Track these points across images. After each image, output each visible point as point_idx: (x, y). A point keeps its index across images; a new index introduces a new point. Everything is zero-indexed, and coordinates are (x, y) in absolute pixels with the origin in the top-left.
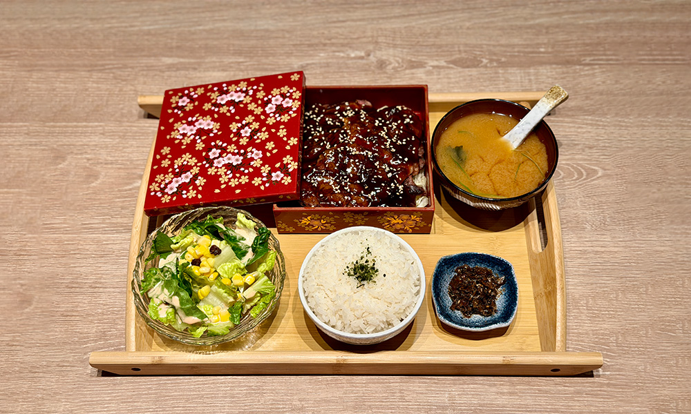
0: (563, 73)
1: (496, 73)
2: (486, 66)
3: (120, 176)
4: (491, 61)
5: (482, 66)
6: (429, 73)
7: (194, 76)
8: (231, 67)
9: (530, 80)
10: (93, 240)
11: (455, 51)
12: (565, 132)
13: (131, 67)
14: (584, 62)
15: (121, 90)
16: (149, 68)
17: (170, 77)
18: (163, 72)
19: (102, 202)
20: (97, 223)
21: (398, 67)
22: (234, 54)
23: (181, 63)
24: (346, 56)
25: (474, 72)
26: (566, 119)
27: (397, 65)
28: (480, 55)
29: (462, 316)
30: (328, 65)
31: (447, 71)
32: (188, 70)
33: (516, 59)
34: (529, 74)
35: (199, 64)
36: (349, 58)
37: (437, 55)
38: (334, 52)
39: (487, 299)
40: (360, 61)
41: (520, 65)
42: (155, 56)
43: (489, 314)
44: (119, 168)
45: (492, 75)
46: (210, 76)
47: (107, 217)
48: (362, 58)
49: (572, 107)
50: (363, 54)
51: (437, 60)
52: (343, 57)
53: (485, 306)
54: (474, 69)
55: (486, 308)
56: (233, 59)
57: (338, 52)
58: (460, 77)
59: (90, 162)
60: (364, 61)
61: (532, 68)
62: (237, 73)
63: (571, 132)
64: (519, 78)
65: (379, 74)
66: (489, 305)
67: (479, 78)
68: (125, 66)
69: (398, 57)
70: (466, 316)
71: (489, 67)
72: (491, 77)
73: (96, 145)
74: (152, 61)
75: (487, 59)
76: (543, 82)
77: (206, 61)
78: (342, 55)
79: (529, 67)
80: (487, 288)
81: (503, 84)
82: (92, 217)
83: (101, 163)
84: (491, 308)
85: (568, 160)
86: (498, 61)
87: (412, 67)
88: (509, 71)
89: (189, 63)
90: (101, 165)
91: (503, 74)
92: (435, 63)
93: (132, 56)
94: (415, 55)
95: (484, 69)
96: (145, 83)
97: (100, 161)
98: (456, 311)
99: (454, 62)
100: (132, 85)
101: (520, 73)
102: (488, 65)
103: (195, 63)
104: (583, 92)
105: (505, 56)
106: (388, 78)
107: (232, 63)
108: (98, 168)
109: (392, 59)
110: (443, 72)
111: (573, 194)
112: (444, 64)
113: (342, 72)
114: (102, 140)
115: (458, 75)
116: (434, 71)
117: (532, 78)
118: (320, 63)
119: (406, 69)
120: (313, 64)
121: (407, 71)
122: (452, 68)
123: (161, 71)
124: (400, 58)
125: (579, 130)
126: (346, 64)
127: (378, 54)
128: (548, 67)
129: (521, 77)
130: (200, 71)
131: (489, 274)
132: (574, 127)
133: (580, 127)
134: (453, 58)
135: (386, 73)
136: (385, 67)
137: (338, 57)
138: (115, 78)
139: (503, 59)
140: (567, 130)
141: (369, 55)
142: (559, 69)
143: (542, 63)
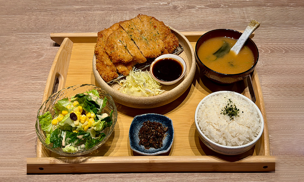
0: (258, 10)
1: (228, 10)
2: (223, 7)
3: (53, 55)
4: (225, 5)
5: (221, 7)
6: (197, 10)
7: (89, 13)
8: (106, 9)
9: (244, 13)
10: (39, 83)
11: (208, 2)
12: (262, 33)
13: (59, 10)
14: (267, 5)
15: (54, 19)
16: (68, 10)
17: (77, 13)
18: (74, 12)
19: (45, 66)
20: (42, 76)
21: (182, 8)
22: (107, 4)
23: (82, 8)
24: (158, 4)
25: (218, 10)
26: (262, 28)
27: (182, 7)
28: (220, 3)
29: (144, 148)
30: (150, 8)
31: (205, 10)
32: (86, 11)
33: (237, 4)
34: (243, 10)
35: (91, 8)
36: (160, 5)
37: (200, 3)
38: (153, 3)
39: (157, 138)
40: (165, 6)
41: (238, 7)
42: (71, 5)
43: (158, 147)
44: (53, 52)
45: (226, 11)
46: (96, 13)
47: (47, 73)
48: (166, 5)
49: (264, 23)
50: (166, 3)
51: (200, 5)
52: (157, 5)
53: (156, 142)
54: (218, 9)
55: (157, 143)
56: (106, 6)
57: (155, 3)
58: (211, 12)
59: (39, 49)
60: (167, 6)
61: (244, 8)
62: (109, 11)
63: (265, 33)
64: (238, 12)
65: (174, 11)
66: (158, 141)
67: (220, 12)
68: (57, 9)
69: (182, 4)
70: (146, 148)
71: (224, 8)
72: (226, 12)
73: (42, 42)
74: (69, 7)
75: (223, 5)
76: (249, 13)
77: (94, 7)
78: (157, 4)
79: (243, 7)
80: (158, 131)
81: (231, 14)
82: (39, 73)
83: (45, 50)
84: (159, 143)
85: (265, 45)
86: (228, 5)
87: (190, 8)
88: (234, 9)
89: (86, 8)
90: (45, 51)
91: (231, 10)
92: (200, 7)
93: (60, 5)
94: (190, 3)
95: (222, 9)
96: (66, 16)
97: (44, 49)
98: (142, 146)
99: (208, 6)
100: (59, 17)
101: (239, 10)
102: (224, 7)
103: (89, 8)
104: (268, 17)
105: (231, 3)
106: (178, 13)
107: (106, 7)
108: (43, 52)
109: (179, 5)
110: (203, 10)
111: (270, 60)
112: (204, 7)
113: (157, 11)
114: (45, 40)
115: (210, 11)
116: (199, 9)
117: (245, 12)
118: (147, 7)
119: (186, 9)
120: (144, 7)
121: (187, 10)
122: (208, 8)
123: (73, 11)
124: (183, 5)
125: (269, 33)
126: (159, 7)
127: (173, 3)
128: (251, 7)
129: (239, 11)
130: (91, 11)
131: (160, 125)
132: (266, 31)
133: (269, 31)
134: (208, 4)
135: (177, 11)
136: (177, 8)
137: (155, 5)
138: (52, 14)
139: (230, 5)
140: (263, 33)
141: (169, 4)
142: (257, 8)
143: (248, 6)
